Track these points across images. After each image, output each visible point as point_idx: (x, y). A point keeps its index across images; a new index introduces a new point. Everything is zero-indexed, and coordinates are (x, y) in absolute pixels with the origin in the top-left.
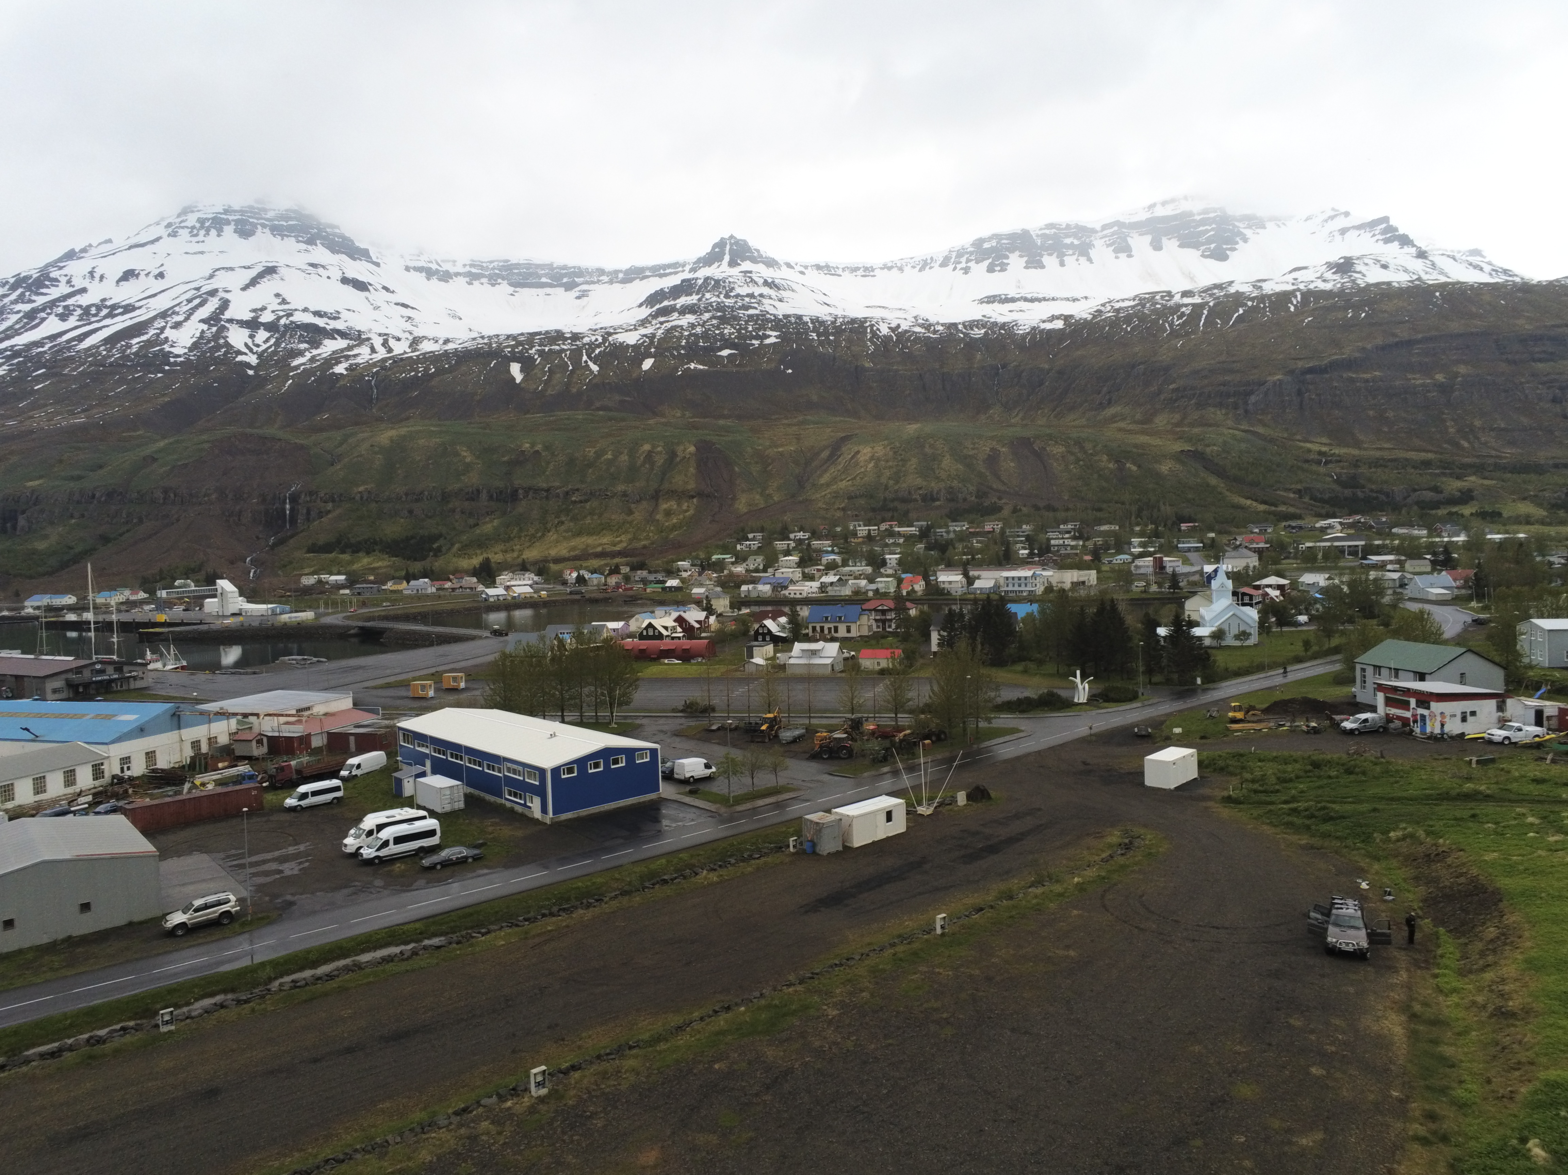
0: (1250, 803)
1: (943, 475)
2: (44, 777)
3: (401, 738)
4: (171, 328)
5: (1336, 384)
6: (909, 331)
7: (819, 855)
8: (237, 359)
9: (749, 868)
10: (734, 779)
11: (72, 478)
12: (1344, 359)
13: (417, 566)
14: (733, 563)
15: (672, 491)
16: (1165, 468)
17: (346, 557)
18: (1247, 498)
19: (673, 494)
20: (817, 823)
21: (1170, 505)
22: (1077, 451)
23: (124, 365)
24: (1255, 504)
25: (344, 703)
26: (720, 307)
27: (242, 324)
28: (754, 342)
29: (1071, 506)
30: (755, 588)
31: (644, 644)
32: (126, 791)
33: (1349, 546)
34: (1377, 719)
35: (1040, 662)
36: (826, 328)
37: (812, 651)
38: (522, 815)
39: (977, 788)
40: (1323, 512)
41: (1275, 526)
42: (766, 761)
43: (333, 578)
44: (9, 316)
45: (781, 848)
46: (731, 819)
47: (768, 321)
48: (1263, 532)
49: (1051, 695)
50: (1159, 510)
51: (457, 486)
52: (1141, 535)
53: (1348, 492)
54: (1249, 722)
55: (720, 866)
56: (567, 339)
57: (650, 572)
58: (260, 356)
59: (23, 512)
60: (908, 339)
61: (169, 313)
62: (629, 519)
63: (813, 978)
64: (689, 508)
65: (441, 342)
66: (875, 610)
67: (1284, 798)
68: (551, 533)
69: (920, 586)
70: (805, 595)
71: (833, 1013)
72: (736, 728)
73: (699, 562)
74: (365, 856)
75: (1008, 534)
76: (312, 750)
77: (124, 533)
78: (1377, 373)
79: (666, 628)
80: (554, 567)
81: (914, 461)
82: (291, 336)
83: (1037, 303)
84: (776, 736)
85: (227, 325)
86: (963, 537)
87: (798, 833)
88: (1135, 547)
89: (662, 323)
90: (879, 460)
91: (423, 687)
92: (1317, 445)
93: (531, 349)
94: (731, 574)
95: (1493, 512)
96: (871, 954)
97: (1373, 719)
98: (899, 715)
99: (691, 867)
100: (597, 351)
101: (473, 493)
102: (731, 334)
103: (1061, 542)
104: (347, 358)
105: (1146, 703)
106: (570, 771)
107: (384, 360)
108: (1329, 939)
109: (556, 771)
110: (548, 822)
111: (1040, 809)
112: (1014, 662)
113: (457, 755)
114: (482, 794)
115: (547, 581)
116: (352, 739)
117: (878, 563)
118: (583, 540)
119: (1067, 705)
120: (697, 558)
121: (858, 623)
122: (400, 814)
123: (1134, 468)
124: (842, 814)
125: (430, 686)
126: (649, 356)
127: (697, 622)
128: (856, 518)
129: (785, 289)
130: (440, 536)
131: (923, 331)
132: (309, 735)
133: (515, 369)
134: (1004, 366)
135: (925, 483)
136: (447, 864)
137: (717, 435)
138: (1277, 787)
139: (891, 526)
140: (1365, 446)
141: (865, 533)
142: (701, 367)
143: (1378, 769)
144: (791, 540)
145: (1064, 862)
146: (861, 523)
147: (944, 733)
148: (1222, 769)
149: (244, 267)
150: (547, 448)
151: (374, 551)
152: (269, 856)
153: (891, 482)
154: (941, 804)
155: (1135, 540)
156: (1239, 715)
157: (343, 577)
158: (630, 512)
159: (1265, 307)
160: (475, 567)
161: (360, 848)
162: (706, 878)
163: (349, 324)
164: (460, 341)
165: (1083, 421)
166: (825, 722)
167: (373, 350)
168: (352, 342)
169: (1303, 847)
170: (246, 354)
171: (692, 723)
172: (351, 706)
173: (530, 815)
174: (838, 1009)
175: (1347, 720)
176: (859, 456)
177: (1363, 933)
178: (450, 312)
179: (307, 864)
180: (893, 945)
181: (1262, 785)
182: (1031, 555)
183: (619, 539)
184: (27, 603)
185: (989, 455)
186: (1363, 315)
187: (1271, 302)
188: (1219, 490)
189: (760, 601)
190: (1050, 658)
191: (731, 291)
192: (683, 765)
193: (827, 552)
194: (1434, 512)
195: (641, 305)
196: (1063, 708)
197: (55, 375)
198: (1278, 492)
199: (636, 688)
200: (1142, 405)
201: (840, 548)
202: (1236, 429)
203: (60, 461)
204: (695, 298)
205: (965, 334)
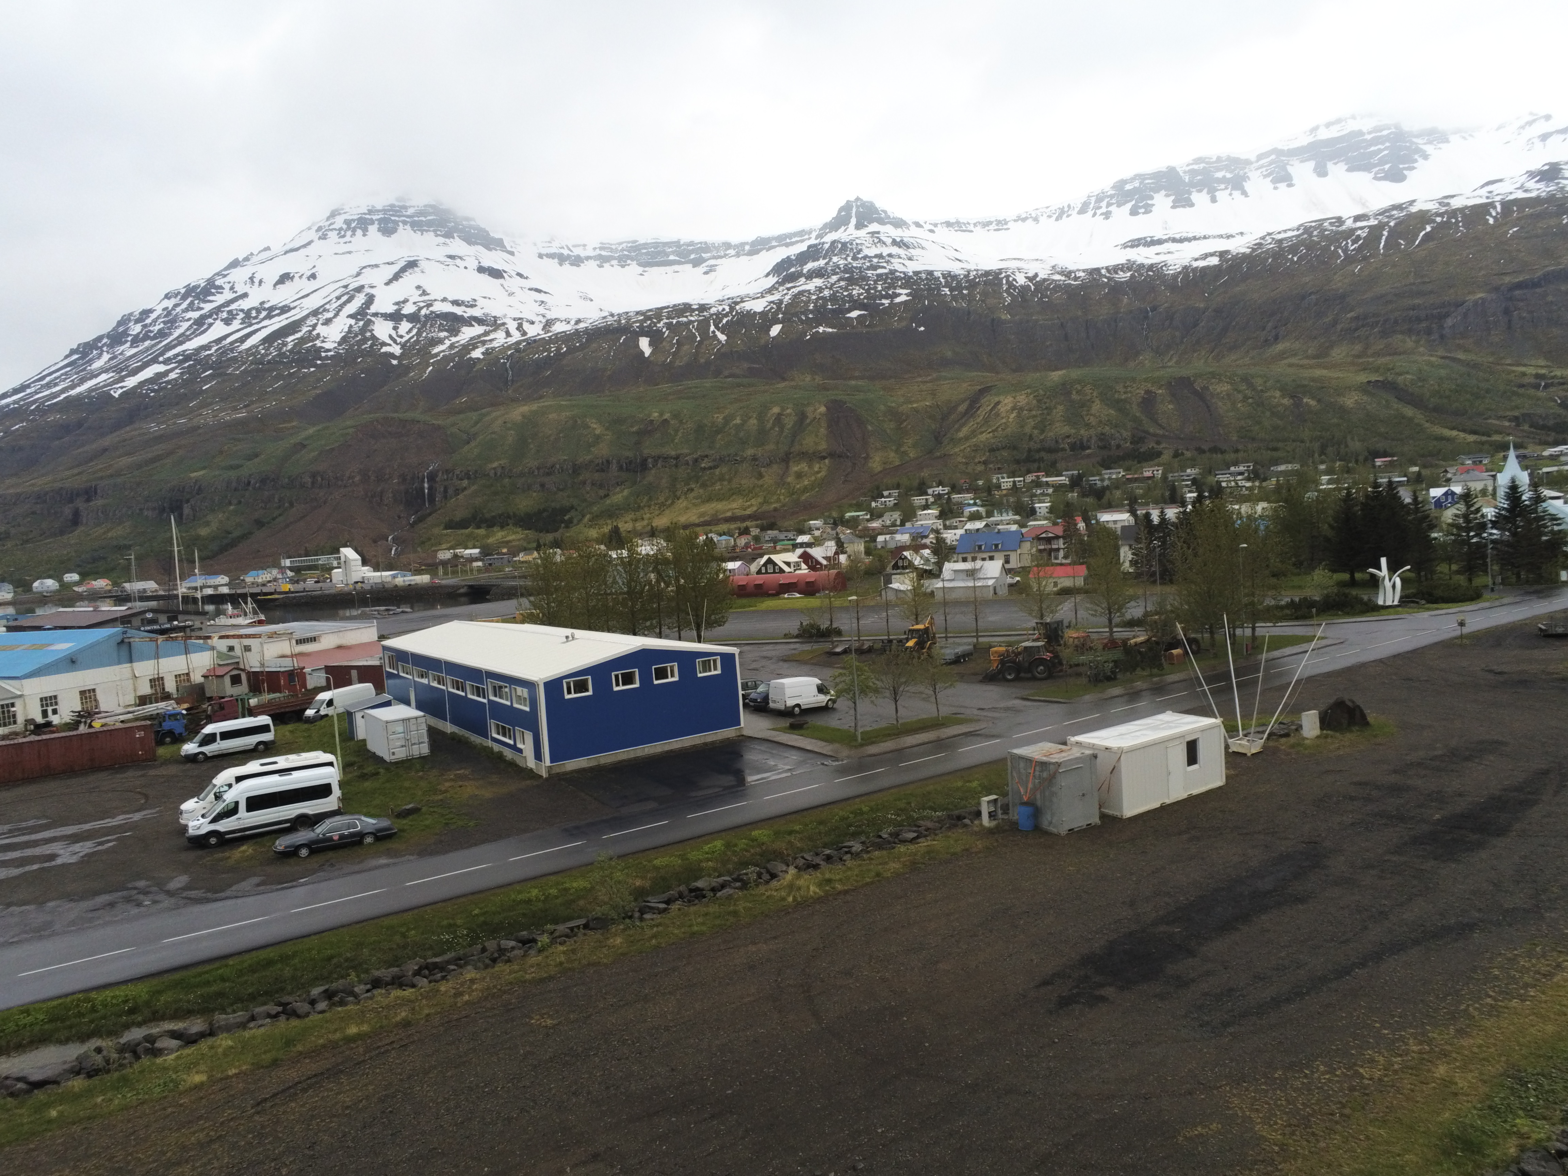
1: (1093, 421)
4: (322, 324)
5: (1550, 298)
6: (1048, 280)
7: (1048, 834)
8: (382, 351)
9: (892, 864)
10: (863, 708)
11: (230, 468)
12: (1561, 270)
13: (550, 537)
14: (868, 520)
15: (803, 453)
16: (1350, 401)
17: (482, 532)
18: (1453, 429)
19: (804, 455)
20: (1043, 765)
21: (1359, 441)
22: (1244, 388)
23: (281, 362)
24: (1462, 434)
26: (848, 269)
27: (387, 317)
28: (884, 301)
29: (1240, 447)
30: (892, 538)
36: (959, 282)
37: (967, 571)
39: (1340, 704)
40: (1550, 439)
41: (1492, 456)
43: (468, 551)
44: (181, 324)
45: (960, 818)
47: (898, 279)
50: (1347, 446)
51: (588, 458)
56: (694, 310)
57: (780, 531)
58: (403, 346)
59: (188, 501)
60: (1047, 288)
61: (321, 311)
62: (760, 482)
64: (821, 469)
65: (573, 322)
68: (681, 501)
72: (870, 650)
73: (832, 521)
74: (191, 833)
75: (1170, 478)
77: (276, 517)
81: (1060, 408)
82: (432, 326)
83: (1186, 243)
84: (929, 655)
85: (373, 319)
86: (1120, 483)
87: (999, 787)
88: (1323, 485)
89: (788, 289)
90: (1021, 409)
92: (1532, 368)
93: (659, 322)
94: (867, 529)
99: (767, 860)
100: (724, 321)
101: (603, 464)
102: (859, 295)
103: (1234, 484)
104: (484, 343)
106: (581, 686)
107: (518, 343)
109: (553, 686)
110: (544, 774)
114: (463, 732)
117: (1027, 511)
118: (713, 506)
119: (1367, 607)
120: (829, 517)
121: (1019, 551)
122: (287, 759)
123: (1313, 403)
124: (1093, 746)
126: (776, 322)
128: (999, 470)
129: (914, 247)
130: (572, 507)
131: (1063, 278)
133: (644, 345)
134: (1154, 309)
135: (1073, 431)
136: (319, 848)
137: (848, 395)
139: (1038, 477)
141: (1010, 485)
142: (830, 330)
144: (929, 495)
146: (1005, 475)
149: (388, 263)
150: (676, 416)
151: (508, 525)
152: (73, 830)
154: (1273, 737)
155: (1323, 478)
157: (477, 551)
158: (760, 476)
159: (1457, 222)
161: (196, 817)
163: (486, 311)
164: (591, 321)
165: (1247, 360)
166: (1000, 640)
167: (508, 334)
168: (488, 328)
170: (390, 345)
171: (807, 647)
173: (521, 764)
176: (999, 407)
178: (581, 294)
183: (749, 503)
185: (1143, 398)
187: (1464, 216)
188: (1416, 421)
191: (859, 253)
192: (782, 687)
193: (969, 505)
195: (768, 275)
196: (1363, 612)
197: (220, 375)
198: (1490, 421)
200: (1315, 338)
201: (983, 501)
202: (1432, 356)
203: (221, 452)
204: (822, 263)
205: (1109, 279)
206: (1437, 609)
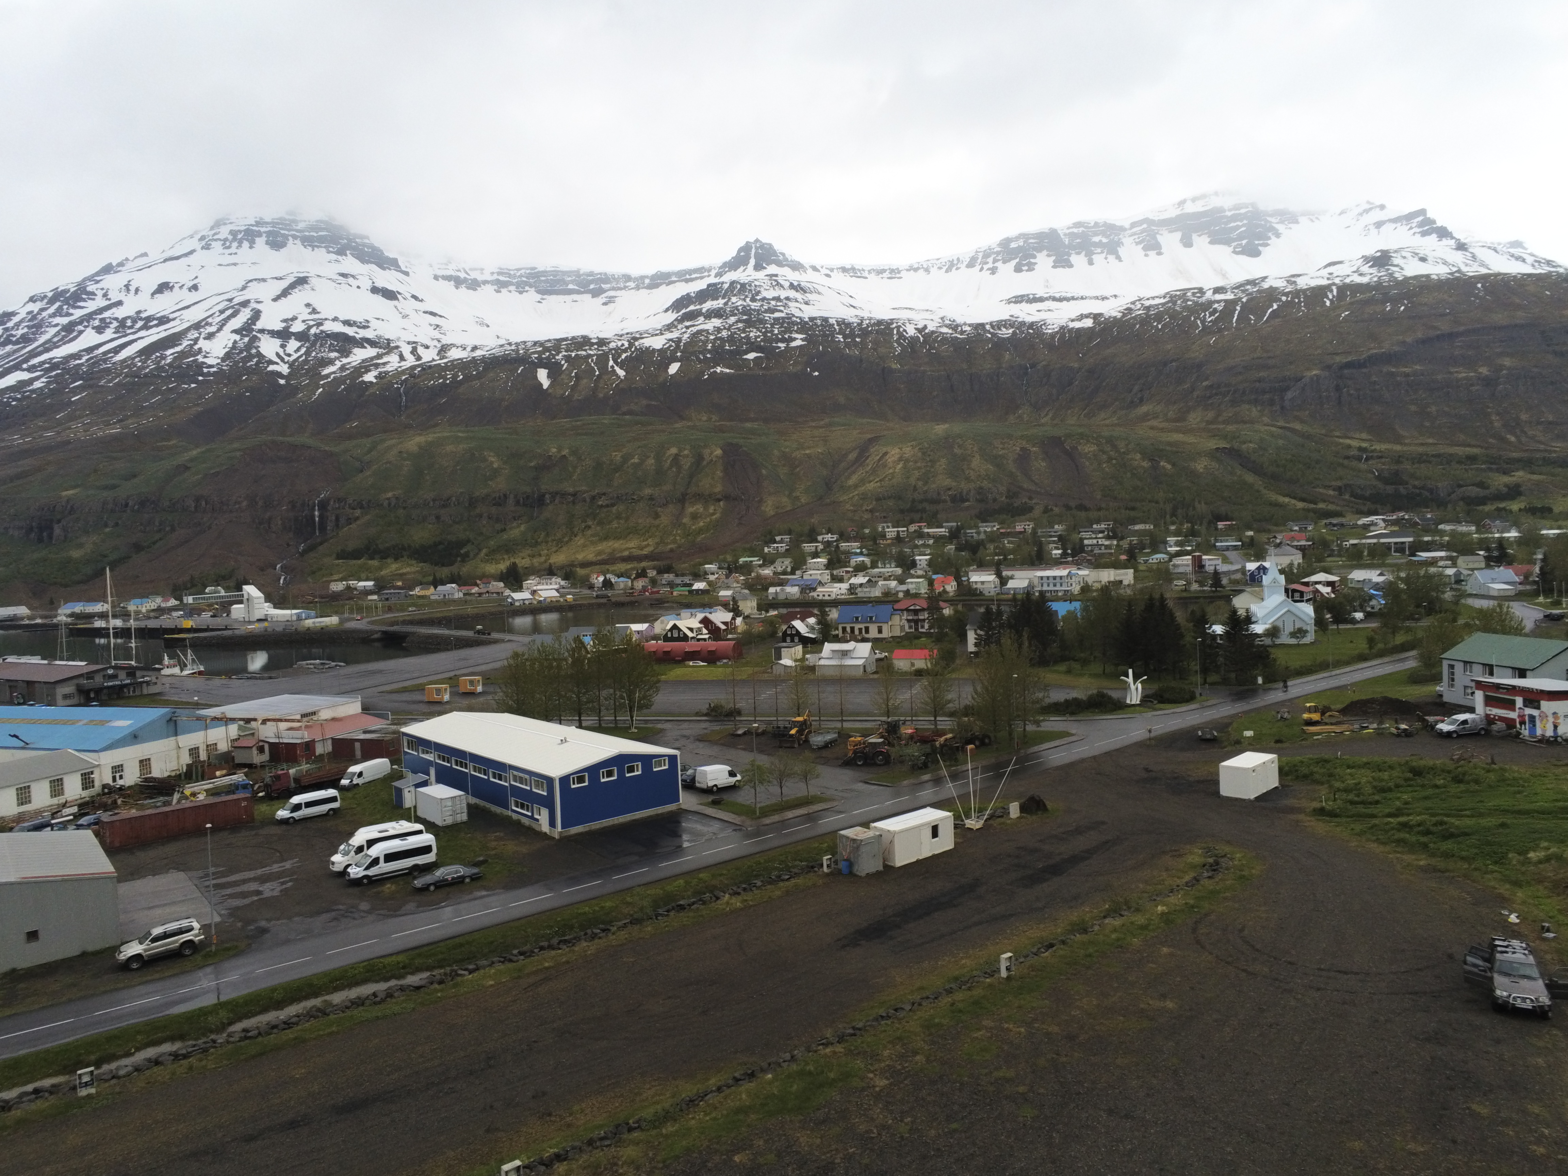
0: (1348, 817)
1: (972, 475)
2: (29, 787)
3: (406, 744)
4: (205, 339)
5: (1374, 378)
6: (936, 332)
7: (856, 876)
8: (269, 369)
9: (776, 891)
10: (760, 788)
11: (106, 488)
12: (1383, 353)
13: (445, 572)
14: (760, 566)
15: (699, 495)
16: (1200, 466)
17: (375, 563)
18: (1285, 496)
19: (700, 497)
20: (854, 840)
21: (1206, 503)
22: (1109, 449)
23: (160, 376)
24: (1293, 501)
25: (352, 707)
26: (746, 311)
27: (273, 334)
28: (780, 345)
29: (1103, 505)
30: (782, 590)
31: (669, 646)
32: (115, 802)
33: (1396, 543)
34: (1478, 720)
35: (1085, 662)
36: (852, 330)
37: (843, 651)
38: (530, 829)
39: (1032, 799)
40: (1365, 509)
41: (1316, 523)
42: (796, 768)
43: (362, 584)
44: (47, 329)
45: (813, 867)
46: (757, 833)
47: (795, 323)
48: (1303, 530)
49: (1102, 695)
50: (1194, 508)
51: (485, 491)
52: (1177, 534)
53: (1390, 489)
54: (1326, 724)
55: (745, 889)
56: (593, 344)
57: (677, 575)
58: (291, 365)
59: (59, 521)
60: (935, 340)
61: (203, 324)
62: (657, 522)
63: (854, 1035)
64: (715, 511)
65: (469, 349)
66: (907, 610)
67: (1387, 811)
68: (577, 538)
69: (951, 587)
70: (833, 597)
71: (881, 1083)
72: (764, 733)
73: (726, 565)
74: (352, 876)
75: (1039, 534)
76: (316, 757)
77: (157, 541)
78: (1418, 367)
79: (691, 630)
80: (581, 572)
81: (943, 461)
82: (321, 345)
83: (1065, 302)
84: (807, 741)
85: (259, 335)
86: (993, 538)
87: (833, 850)
88: (1171, 546)
89: (687, 327)
90: (907, 461)
91: (438, 691)
92: (1357, 441)
93: (558, 354)
94: (759, 577)
95: (1543, 507)
96: (924, 1004)
97: (1474, 720)
98: (938, 718)
99: (712, 889)
100: (624, 356)
101: (500, 498)
102: (756, 337)
103: (1095, 541)
104: (377, 366)
105: (1206, 704)
106: (581, 780)
107: (413, 368)
108: (1498, 992)
109: (565, 780)
110: (557, 836)
111: (1103, 823)
112: (1056, 662)
113: (461, 762)
114: (488, 805)
115: (573, 586)
116: (357, 745)
117: (908, 564)
118: (610, 544)
119: (1119, 706)
120: (724, 561)
121: (890, 623)
122: (394, 828)
123: (1169, 467)
124: (882, 830)
125: (446, 689)
126: (675, 360)
127: (723, 623)
128: (885, 519)
129: (811, 292)
130: (468, 541)
131: (950, 331)
132: (313, 741)
133: (543, 376)
134: (1033, 366)
135: (954, 484)
136: (441, 885)
137: (744, 438)
138: (1377, 797)
139: (920, 527)
140: (1406, 441)
141: (894, 535)
142: (728, 371)
143: (1492, 776)
144: (819, 542)
145: (1141, 886)
146: (890, 524)
147: (989, 737)
148: (1305, 777)
149: (276, 278)
150: (575, 452)
151: (402, 557)
152: (251, 874)
153: (920, 483)
154: (991, 817)
155: (1171, 539)
156: (1316, 717)
157: (371, 583)
158: (657, 516)
159: (1300, 302)
160: (502, 572)
161: (349, 865)
162: (728, 903)
163: (378, 333)
164: (488, 348)
165: (1114, 420)
166: (858, 725)
167: (402, 358)
168: (381, 351)
169: (1424, 870)
170: (277, 364)
171: (716, 727)
172: (360, 711)
173: (537, 828)
174: (887, 1078)
175: (1443, 721)
176: (887, 457)
177: (1540, 984)
178: (477, 320)
179: (290, 884)
180: (949, 992)
181: (1358, 795)
182: (1064, 555)
183: (645, 543)
184: (60, 611)
185: (1019, 455)
186: (1402, 308)
187: (1306, 296)
188: (1256, 487)
189: (788, 604)
190: (1095, 657)
191: (757, 295)
192: (705, 773)
193: (856, 554)
194: (1481, 508)
195: (667, 310)
196: (1115, 710)
197: (91, 386)
198: (1317, 490)
199: (658, 691)
200: (1175, 403)
201: (868, 550)
202: (1272, 426)
203: (95, 471)
204: (719, 303)
205: (993, 334)
206: (1161, 709)
